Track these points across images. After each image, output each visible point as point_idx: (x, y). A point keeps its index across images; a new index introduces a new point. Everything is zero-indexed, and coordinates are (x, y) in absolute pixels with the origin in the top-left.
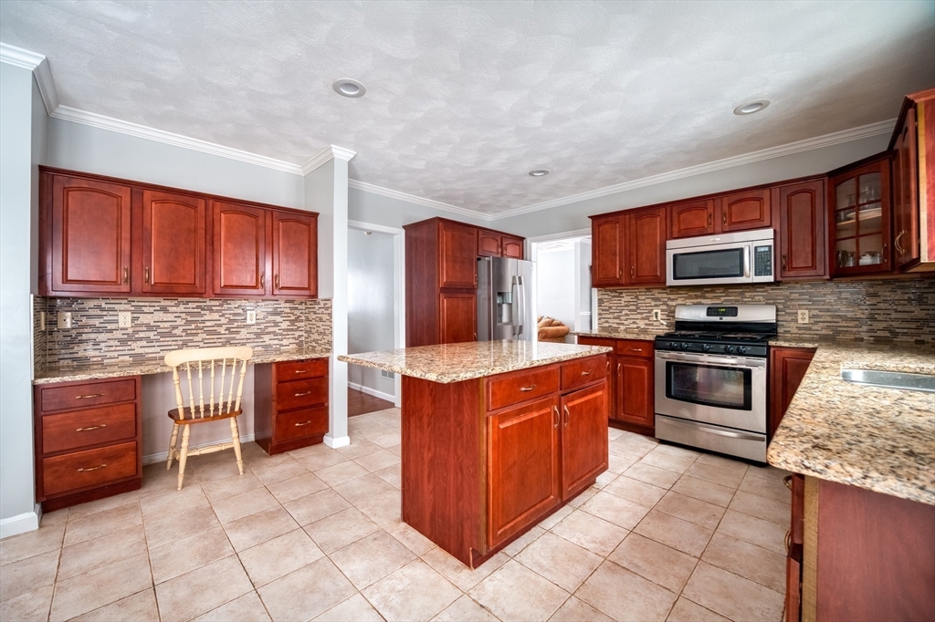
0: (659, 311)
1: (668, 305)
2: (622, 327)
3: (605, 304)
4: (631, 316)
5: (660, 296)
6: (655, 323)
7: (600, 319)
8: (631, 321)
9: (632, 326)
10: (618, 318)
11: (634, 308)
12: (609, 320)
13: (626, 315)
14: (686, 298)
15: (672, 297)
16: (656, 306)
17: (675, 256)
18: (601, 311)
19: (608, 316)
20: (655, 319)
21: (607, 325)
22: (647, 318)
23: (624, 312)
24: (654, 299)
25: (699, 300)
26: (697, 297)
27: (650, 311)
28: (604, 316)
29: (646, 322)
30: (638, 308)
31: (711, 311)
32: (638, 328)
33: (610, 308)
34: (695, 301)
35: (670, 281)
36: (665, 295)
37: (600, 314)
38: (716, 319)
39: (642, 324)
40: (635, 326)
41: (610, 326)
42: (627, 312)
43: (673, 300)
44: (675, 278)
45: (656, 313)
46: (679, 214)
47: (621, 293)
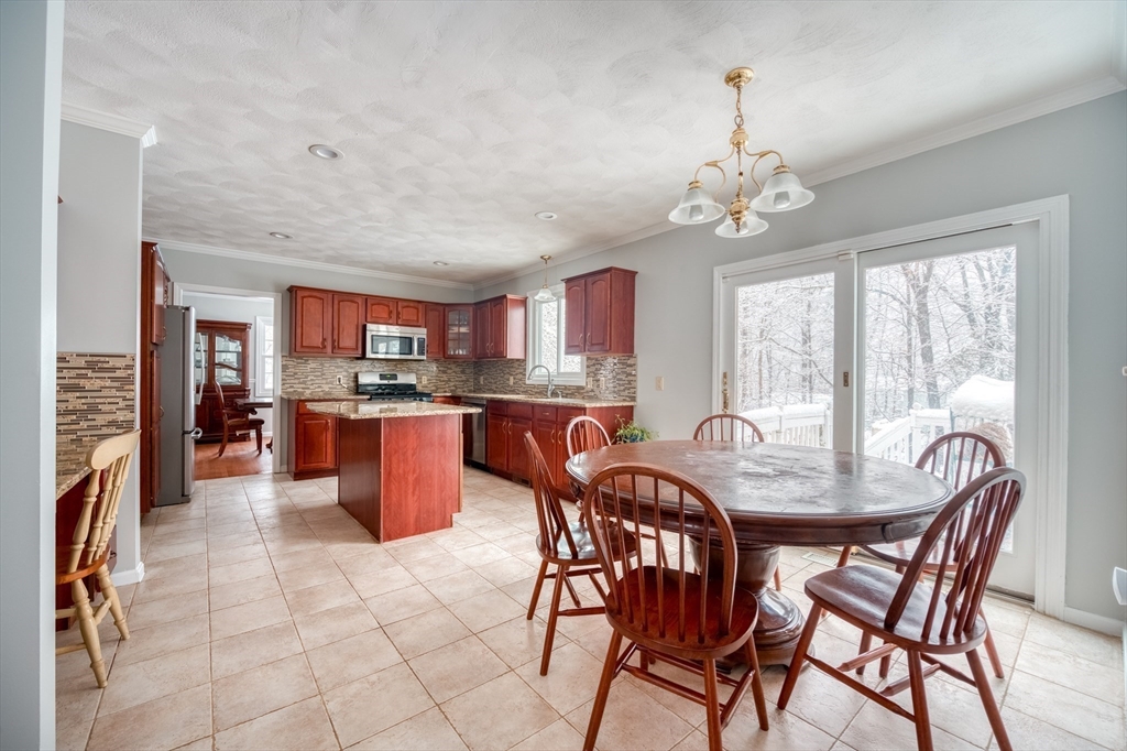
0: (341, 377)
1: (348, 372)
2: (308, 392)
3: (290, 370)
4: (317, 381)
5: (341, 364)
6: (338, 387)
7: (283, 384)
8: (317, 385)
9: (317, 390)
10: (304, 383)
11: (319, 373)
12: (294, 385)
15: (353, 365)
16: (338, 372)
17: (372, 336)
18: (283, 377)
19: (293, 381)
20: (338, 383)
21: (292, 390)
22: (332, 382)
23: (309, 378)
24: (337, 367)
27: (334, 377)
28: (288, 381)
29: (331, 385)
30: (323, 374)
31: (382, 377)
32: (322, 391)
33: (296, 374)
35: (369, 354)
36: (346, 364)
37: (283, 381)
38: (386, 382)
39: (326, 388)
40: (320, 389)
42: (313, 378)
43: (352, 368)
44: (372, 353)
45: (339, 378)
46: (373, 305)
47: (307, 360)
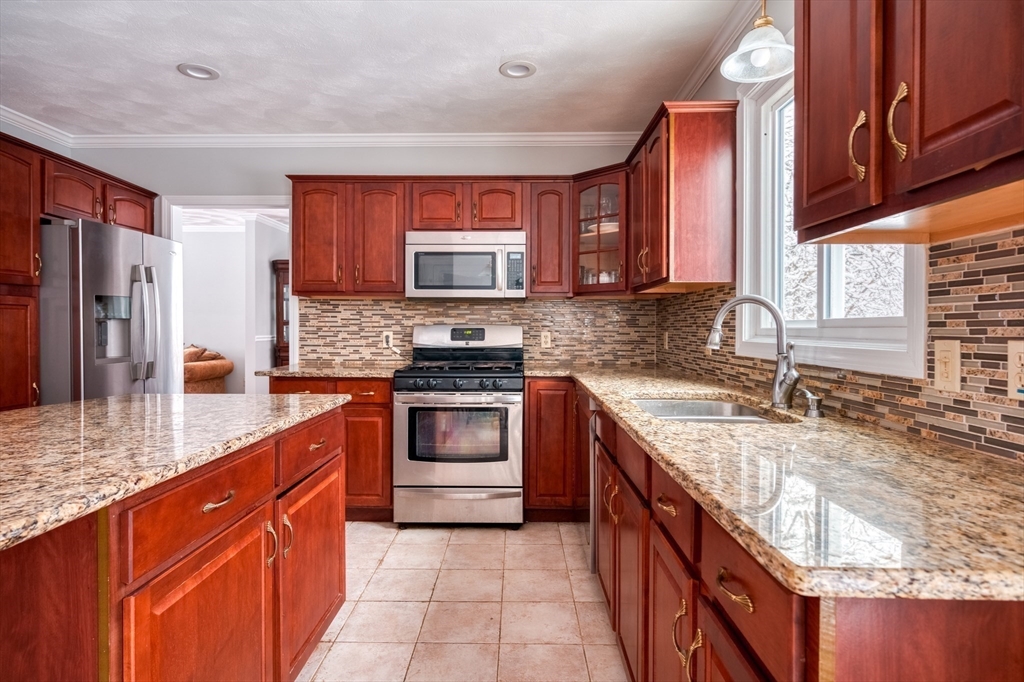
0: (391, 334)
1: (402, 325)
2: (338, 360)
3: (312, 322)
4: (352, 342)
5: (391, 311)
6: (385, 352)
7: (302, 347)
8: (351, 349)
9: (353, 357)
10: (332, 344)
11: (355, 328)
12: (318, 349)
13: (344, 339)
14: (425, 316)
15: (408, 313)
16: (387, 326)
17: (417, 255)
18: (304, 335)
19: (316, 342)
20: (385, 345)
21: (314, 356)
22: (374, 345)
23: (341, 336)
24: (384, 316)
25: (441, 319)
26: (438, 315)
27: (379, 334)
28: (309, 342)
29: (374, 350)
30: (362, 330)
31: (456, 334)
32: (361, 359)
33: (319, 329)
34: (436, 320)
35: (411, 291)
36: (399, 311)
37: (302, 339)
38: (461, 344)
39: (367, 354)
40: (357, 356)
41: (319, 358)
42: (346, 336)
43: (409, 318)
44: (417, 286)
45: (387, 337)
46: (422, 195)
47: (337, 306)
